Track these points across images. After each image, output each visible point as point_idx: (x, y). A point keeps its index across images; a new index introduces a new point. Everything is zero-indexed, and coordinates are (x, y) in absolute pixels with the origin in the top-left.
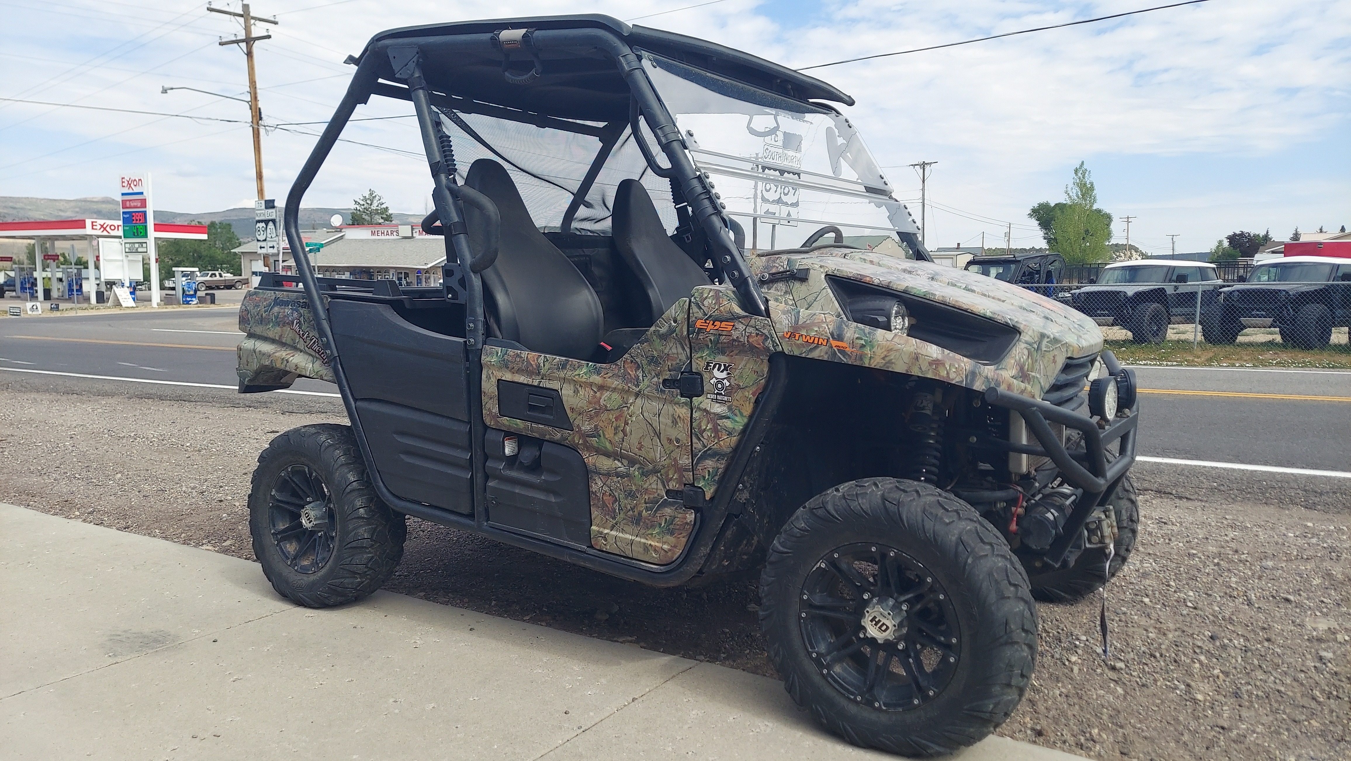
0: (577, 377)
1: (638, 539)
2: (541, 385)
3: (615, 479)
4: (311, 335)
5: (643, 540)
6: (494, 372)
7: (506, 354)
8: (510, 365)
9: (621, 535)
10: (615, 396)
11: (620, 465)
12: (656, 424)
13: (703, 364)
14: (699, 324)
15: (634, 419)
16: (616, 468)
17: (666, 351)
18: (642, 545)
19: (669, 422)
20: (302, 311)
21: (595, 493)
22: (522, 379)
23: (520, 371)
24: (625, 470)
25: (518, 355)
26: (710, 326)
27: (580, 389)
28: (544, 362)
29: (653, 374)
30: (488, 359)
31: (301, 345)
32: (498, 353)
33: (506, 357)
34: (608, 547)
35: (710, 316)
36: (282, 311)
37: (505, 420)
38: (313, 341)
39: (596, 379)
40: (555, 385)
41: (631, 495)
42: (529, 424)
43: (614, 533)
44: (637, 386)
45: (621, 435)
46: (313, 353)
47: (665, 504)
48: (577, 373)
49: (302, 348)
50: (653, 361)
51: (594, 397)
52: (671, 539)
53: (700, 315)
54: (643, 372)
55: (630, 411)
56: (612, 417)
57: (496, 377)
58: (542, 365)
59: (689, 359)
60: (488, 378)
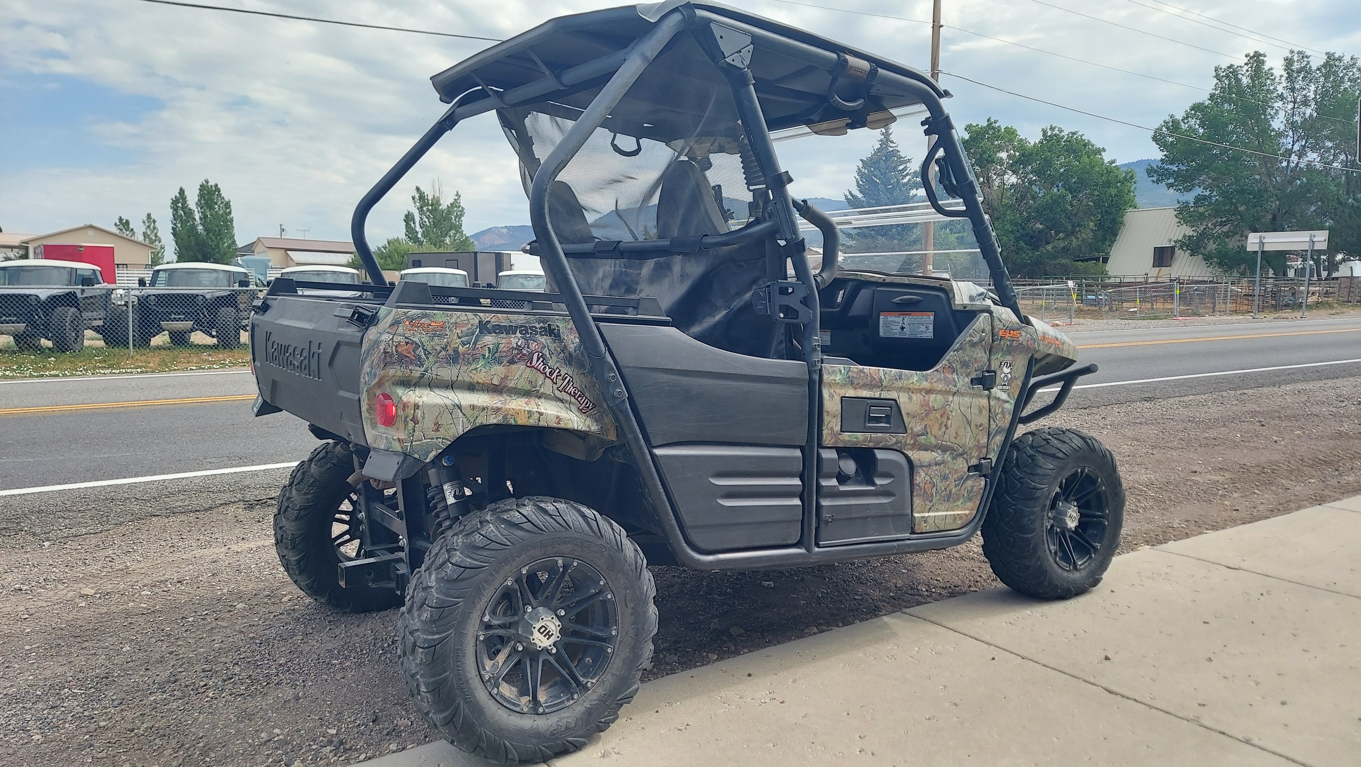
0: (912, 385)
1: (948, 513)
2: (883, 397)
3: (935, 468)
4: (563, 373)
5: (952, 513)
6: (836, 390)
7: (849, 371)
8: (856, 382)
9: (936, 514)
10: (939, 397)
11: (937, 455)
12: (968, 416)
13: (998, 363)
14: (1001, 334)
15: (954, 414)
16: (935, 459)
17: (974, 356)
18: (952, 517)
19: (977, 411)
20: (543, 340)
21: (918, 485)
22: (865, 393)
23: (865, 386)
24: (941, 459)
25: (861, 371)
26: (1008, 335)
27: (912, 395)
28: (884, 375)
29: (964, 375)
30: (832, 377)
31: (548, 387)
32: (841, 371)
33: (850, 374)
34: (928, 528)
35: (1007, 327)
36: (504, 341)
37: (846, 436)
38: (567, 380)
39: (926, 385)
40: (893, 395)
41: (945, 478)
42: (868, 435)
43: (931, 514)
44: (955, 386)
45: (944, 428)
46: (567, 397)
47: (968, 478)
48: (911, 382)
49: (549, 392)
50: (965, 364)
51: (924, 400)
52: (970, 504)
53: (1001, 326)
54: (957, 374)
55: (951, 408)
56: (938, 415)
57: (839, 394)
58: (883, 377)
59: (989, 360)
60: (832, 396)
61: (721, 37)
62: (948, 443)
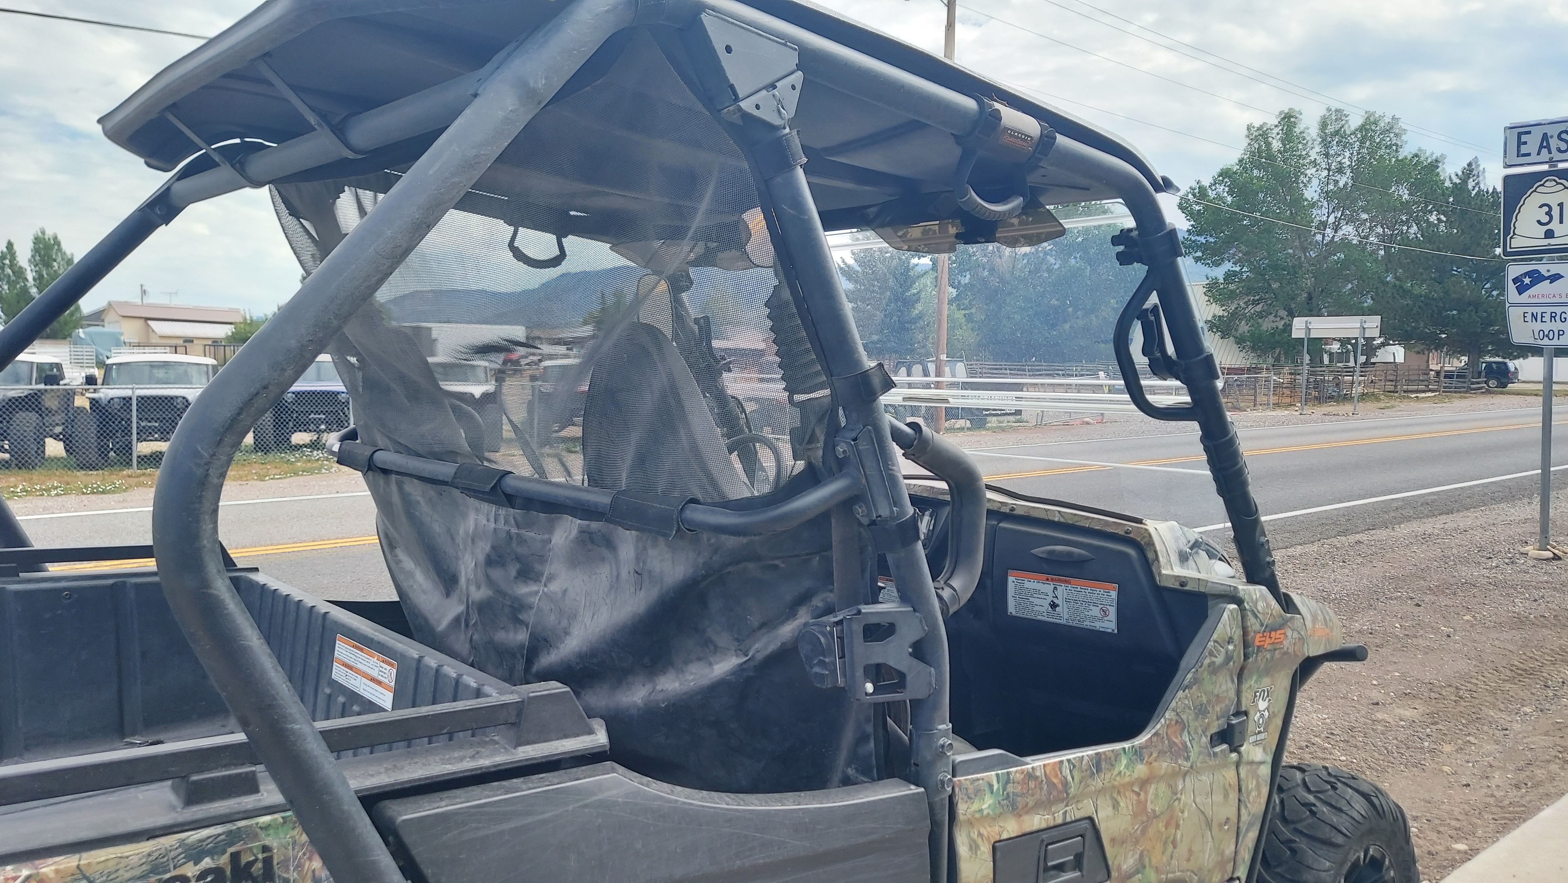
0: (1118, 779)
2: (1068, 819)
6: (982, 831)
7: (1008, 781)
8: (1020, 801)
10: (1162, 789)
12: (1208, 811)
13: (1251, 696)
14: (1256, 641)
15: (1186, 814)
17: (1216, 692)
19: (1220, 797)
22: (1036, 821)
23: (1037, 807)
25: (1030, 776)
26: (1268, 641)
27: (1119, 799)
28: (1071, 771)
29: (1200, 731)
30: (975, 807)
32: (991, 786)
33: (1010, 788)
35: (1266, 626)
39: (1139, 768)
40: (1087, 808)
44: (1187, 759)
45: (1170, 848)
48: (1116, 771)
50: (1201, 711)
51: (1139, 802)
53: (1257, 626)
54: (1189, 733)
55: (1181, 805)
56: (1161, 826)
57: (988, 839)
58: (1069, 778)
59: (1239, 693)
60: (974, 847)
61: (728, 49)
62: (1178, 874)
